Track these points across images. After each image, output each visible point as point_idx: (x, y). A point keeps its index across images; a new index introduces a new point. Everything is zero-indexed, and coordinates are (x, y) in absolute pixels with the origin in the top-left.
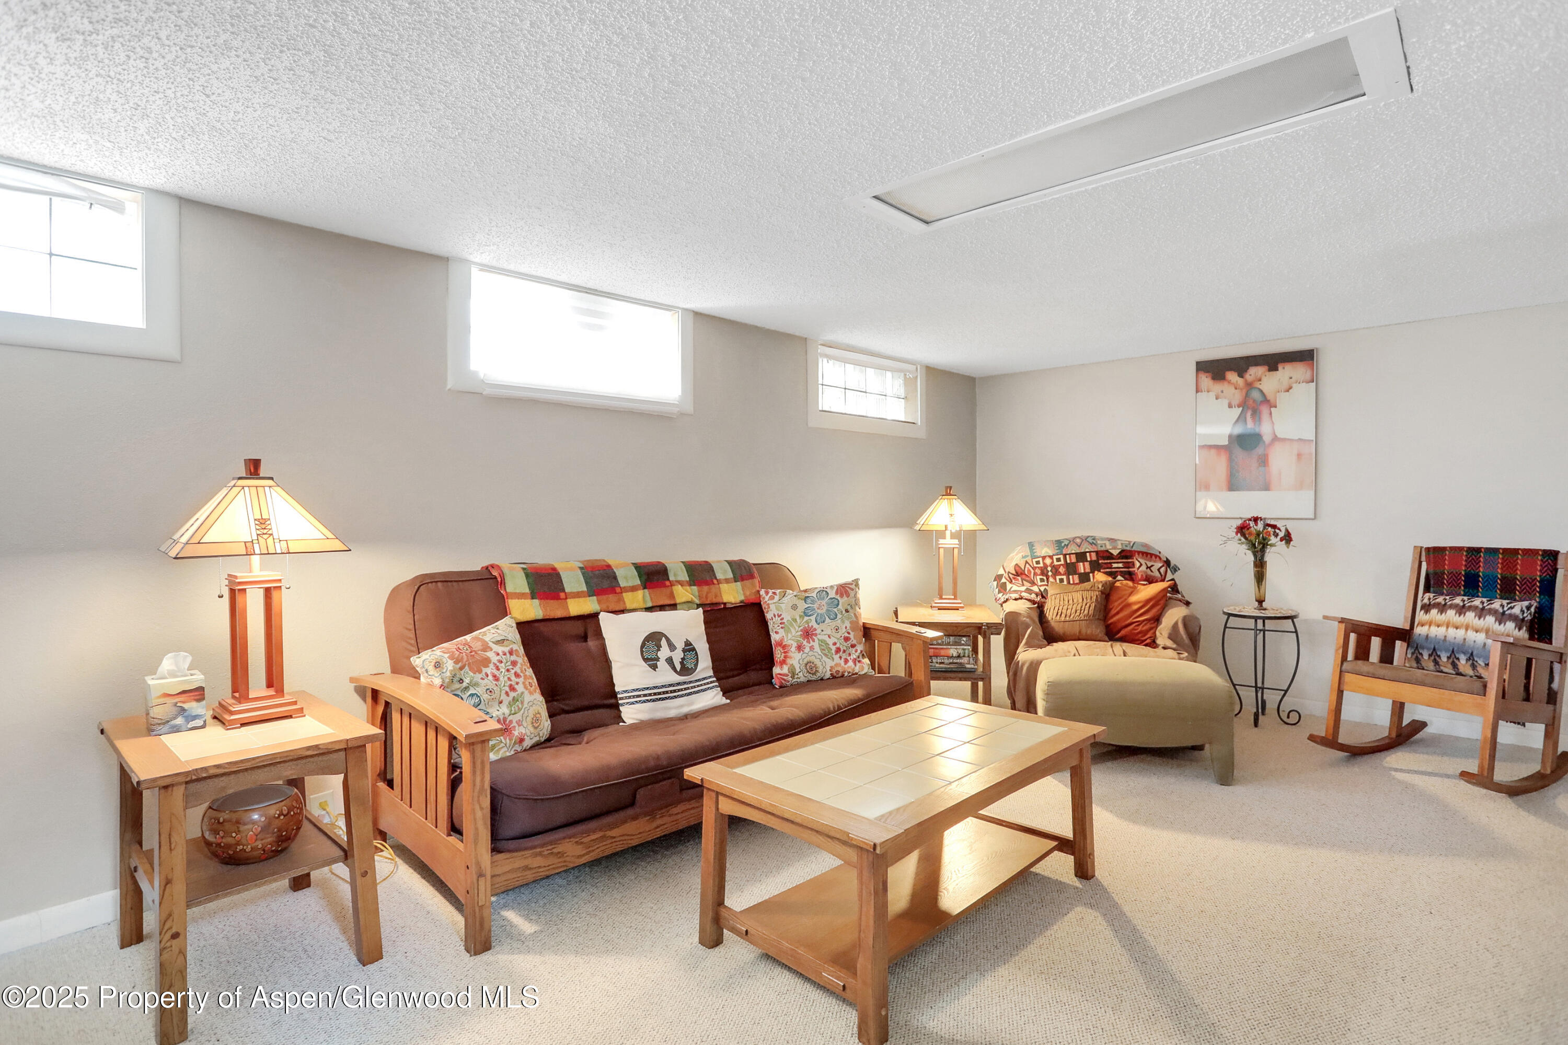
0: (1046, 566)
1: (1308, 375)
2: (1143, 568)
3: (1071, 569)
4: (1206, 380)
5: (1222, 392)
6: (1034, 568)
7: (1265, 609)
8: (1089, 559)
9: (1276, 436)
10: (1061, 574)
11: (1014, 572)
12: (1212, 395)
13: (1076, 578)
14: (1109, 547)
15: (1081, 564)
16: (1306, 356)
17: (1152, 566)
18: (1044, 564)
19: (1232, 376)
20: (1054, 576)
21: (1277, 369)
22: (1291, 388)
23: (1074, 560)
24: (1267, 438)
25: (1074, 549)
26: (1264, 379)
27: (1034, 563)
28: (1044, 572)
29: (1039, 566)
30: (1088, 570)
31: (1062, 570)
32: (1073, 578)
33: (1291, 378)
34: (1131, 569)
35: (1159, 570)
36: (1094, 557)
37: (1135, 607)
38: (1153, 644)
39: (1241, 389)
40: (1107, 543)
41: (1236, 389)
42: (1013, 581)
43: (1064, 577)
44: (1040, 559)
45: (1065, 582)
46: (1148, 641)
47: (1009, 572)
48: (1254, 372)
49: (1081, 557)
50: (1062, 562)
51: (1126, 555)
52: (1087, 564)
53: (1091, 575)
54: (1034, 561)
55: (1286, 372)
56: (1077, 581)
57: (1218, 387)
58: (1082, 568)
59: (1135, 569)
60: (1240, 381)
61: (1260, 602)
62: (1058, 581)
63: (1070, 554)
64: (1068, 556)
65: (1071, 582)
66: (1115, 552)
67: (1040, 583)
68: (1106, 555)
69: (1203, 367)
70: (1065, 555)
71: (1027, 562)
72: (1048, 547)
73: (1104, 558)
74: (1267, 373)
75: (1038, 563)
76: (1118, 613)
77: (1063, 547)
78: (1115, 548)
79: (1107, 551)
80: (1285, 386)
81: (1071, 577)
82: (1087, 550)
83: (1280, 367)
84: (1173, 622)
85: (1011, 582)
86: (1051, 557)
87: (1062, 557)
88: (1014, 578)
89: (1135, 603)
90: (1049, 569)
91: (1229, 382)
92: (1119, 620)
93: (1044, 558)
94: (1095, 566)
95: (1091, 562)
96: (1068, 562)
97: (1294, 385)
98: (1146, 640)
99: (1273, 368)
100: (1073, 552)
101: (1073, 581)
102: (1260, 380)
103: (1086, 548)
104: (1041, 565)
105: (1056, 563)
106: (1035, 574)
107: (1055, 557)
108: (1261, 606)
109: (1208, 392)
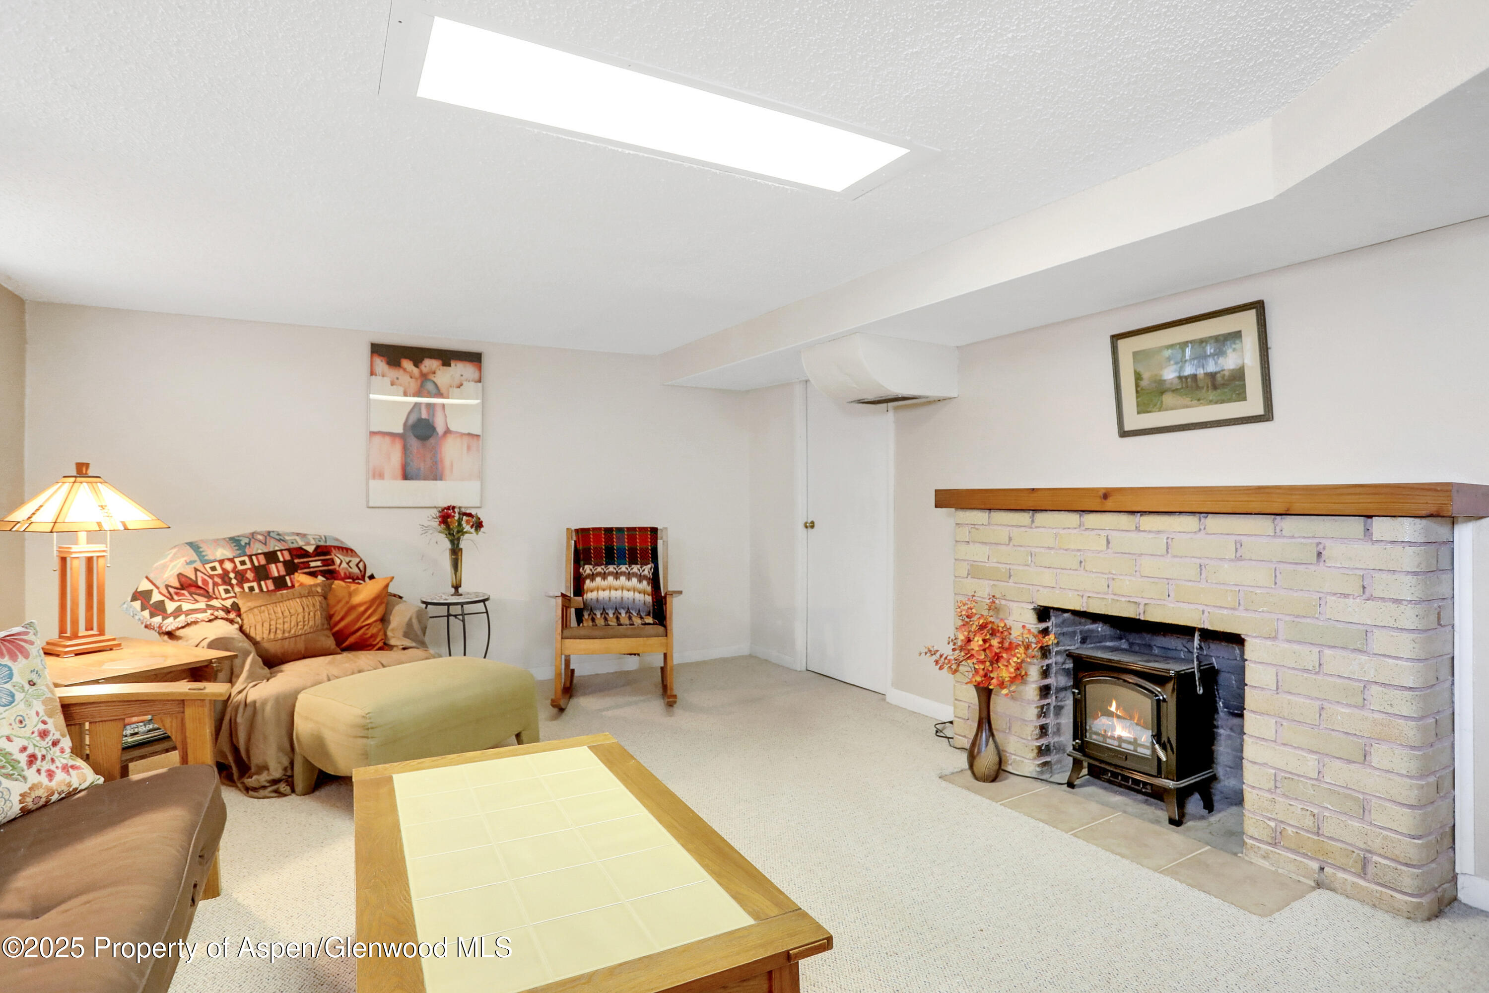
0: (226, 572)
1: (476, 376)
2: (344, 565)
3: (261, 573)
4: (381, 365)
5: (398, 379)
6: (211, 577)
7: (461, 595)
8: (281, 559)
9: (448, 428)
10: (248, 581)
11: (177, 585)
12: (387, 380)
13: (271, 585)
14: (301, 543)
15: (273, 566)
16: (474, 358)
17: (350, 561)
18: (223, 569)
19: (407, 364)
20: (240, 584)
21: (449, 365)
22: (462, 385)
23: (263, 561)
24: (440, 429)
25: (259, 548)
26: (438, 373)
27: (209, 570)
28: (225, 578)
29: (215, 573)
30: (283, 572)
31: (250, 575)
32: (266, 584)
33: (462, 376)
34: (330, 567)
35: (357, 565)
36: (287, 557)
37: (362, 609)
38: (386, 646)
39: (416, 379)
40: (297, 538)
41: (411, 377)
42: (176, 597)
43: (255, 584)
44: (217, 564)
45: (257, 590)
46: (381, 644)
47: (167, 586)
48: (429, 364)
49: (271, 557)
50: (249, 565)
51: (322, 551)
52: (280, 565)
53: (287, 578)
54: (208, 566)
55: (459, 369)
56: (271, 587)
57: (393, 373)
58: (275, 570)
59: (336, 567)
60: (416, 371)
61: (457, 587)
62: (247, 590)
63: (256, 555)
64: (254, 558)
65: (265, 589)
66: (311, 549)
67: (224, 596)
68: (299, 552)
69: (378, 350)
70: (250, 557)
71: (196, 570)
72: (223, 547)
73: (300, 557)
74: (441, 367)
75: (213, 569)
76: (342, 619)
77: (245, 547)
78: (308, 544)
79: (301, 548)
80: (457, 382)
81: (263, 583)
82: (277, 548)
83: (453, 363)
84: (406, 619)
85: (172, 599)
86: (232, 560)
87: (246, 559)
88: (176, 594)
89: (360, 605)
90: (232, 575)
91: (405, 370)
92: (346, 627)
93: (221, 562)
94: (291, 568)
95: (285, 563)
96: (256, 564)
97: (465, 383)
98: (378, 643)
99: (446, 364)
100: (260, 551)
101: (267, 587)
102: (434, 373)
103: (273, 546)
104: (219, 571)
105: (240, 567)
106: (215, 584)
107: (237, 560)
108: (458, 592)
109: (383, 376)
